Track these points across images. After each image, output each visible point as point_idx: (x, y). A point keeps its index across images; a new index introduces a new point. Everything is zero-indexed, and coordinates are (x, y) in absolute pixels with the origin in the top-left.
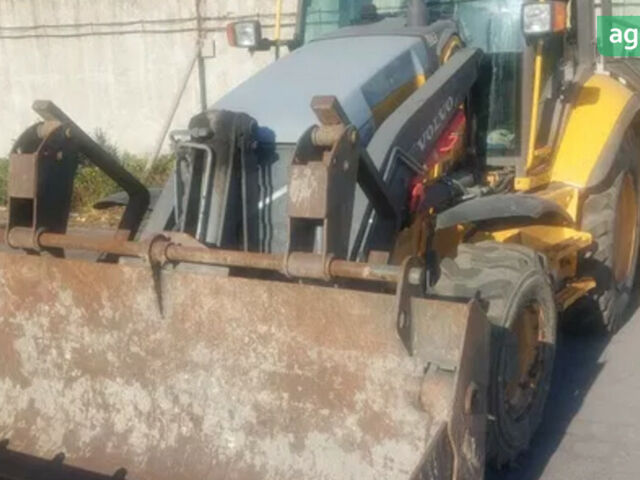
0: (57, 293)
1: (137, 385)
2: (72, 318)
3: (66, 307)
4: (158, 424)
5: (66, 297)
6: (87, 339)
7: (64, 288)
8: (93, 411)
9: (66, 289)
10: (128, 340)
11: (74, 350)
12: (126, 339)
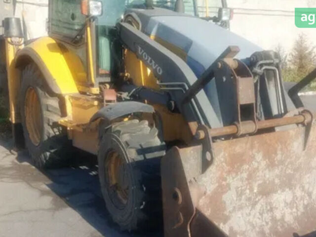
0: (254, 156)
1: (287, 190)
2: (260, 168)
3: (258, 162)
4: (295, 205)
5: (259, 157)
6: (267, 176)
7: (258, 152)
8: (265, 215)
9: (260, 152)
10: (286, 169)
11: (259, 185)
12: (285, 168)
